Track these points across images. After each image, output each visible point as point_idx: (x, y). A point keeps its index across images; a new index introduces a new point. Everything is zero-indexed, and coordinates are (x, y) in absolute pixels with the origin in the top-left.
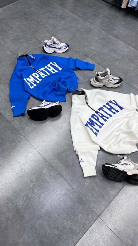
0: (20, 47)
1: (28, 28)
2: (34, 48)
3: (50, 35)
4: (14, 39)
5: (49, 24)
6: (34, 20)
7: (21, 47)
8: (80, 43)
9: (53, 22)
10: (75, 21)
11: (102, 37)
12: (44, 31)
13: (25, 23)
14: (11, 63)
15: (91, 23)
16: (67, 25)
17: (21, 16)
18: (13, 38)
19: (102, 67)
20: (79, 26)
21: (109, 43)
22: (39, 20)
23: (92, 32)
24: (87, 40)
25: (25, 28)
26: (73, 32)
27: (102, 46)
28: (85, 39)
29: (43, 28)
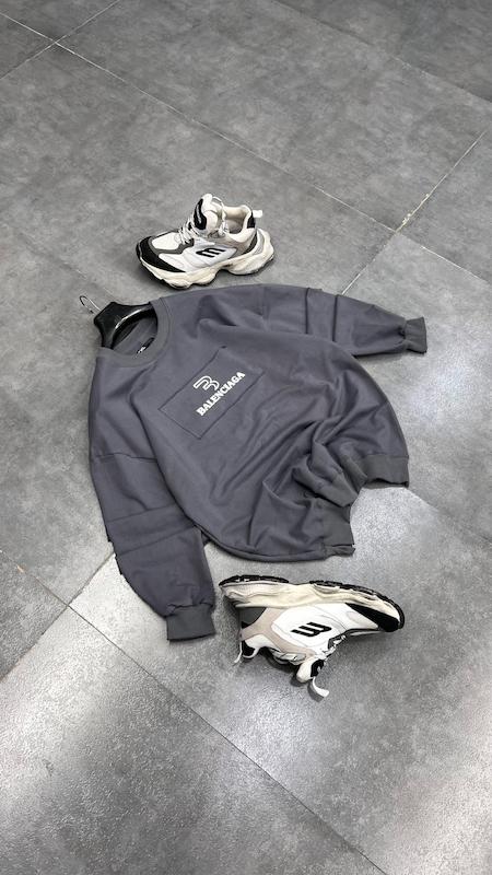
0: (72, 221)
1: (86, 110)
2: (139, 214)
3: (196, 132)
4: (37, 181)
5: (175, 72)
6: (99, 60)
7: (79, 220)
8: (340, 156)
9: (189, 57)
10: (289, 41)
11: (431, 108)
12: (162, 112)
13: (61, 82)
14: (52, 320)
15: (363, 40)
16: (258, 67)
17: (34, 44)
18: (27, 174)
19: (478, 273)
20: (316, 65)
21: (472, 134)
22: (124, 57)
23: (380, 89)
24: (368, 134)
25: (67, 111)
26: (294, 97)
27: (446, 155)
28: (359, 128)
29: (150, 98)
